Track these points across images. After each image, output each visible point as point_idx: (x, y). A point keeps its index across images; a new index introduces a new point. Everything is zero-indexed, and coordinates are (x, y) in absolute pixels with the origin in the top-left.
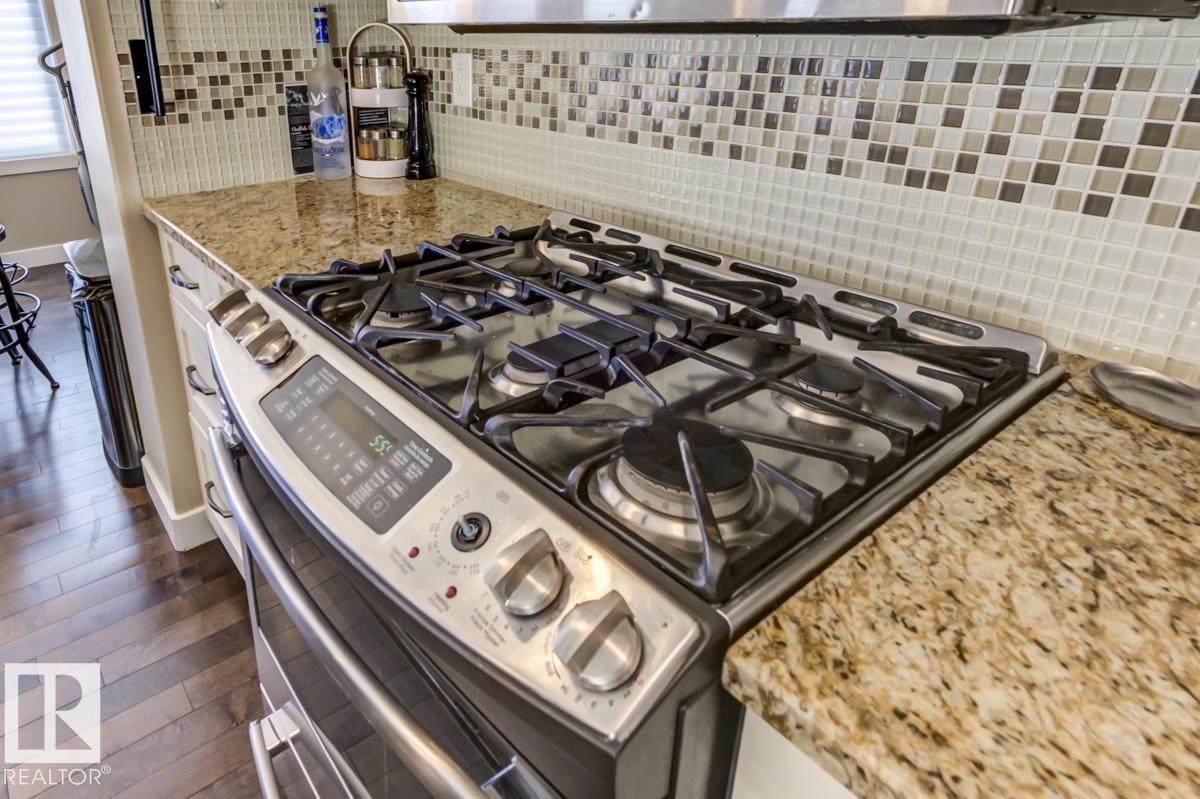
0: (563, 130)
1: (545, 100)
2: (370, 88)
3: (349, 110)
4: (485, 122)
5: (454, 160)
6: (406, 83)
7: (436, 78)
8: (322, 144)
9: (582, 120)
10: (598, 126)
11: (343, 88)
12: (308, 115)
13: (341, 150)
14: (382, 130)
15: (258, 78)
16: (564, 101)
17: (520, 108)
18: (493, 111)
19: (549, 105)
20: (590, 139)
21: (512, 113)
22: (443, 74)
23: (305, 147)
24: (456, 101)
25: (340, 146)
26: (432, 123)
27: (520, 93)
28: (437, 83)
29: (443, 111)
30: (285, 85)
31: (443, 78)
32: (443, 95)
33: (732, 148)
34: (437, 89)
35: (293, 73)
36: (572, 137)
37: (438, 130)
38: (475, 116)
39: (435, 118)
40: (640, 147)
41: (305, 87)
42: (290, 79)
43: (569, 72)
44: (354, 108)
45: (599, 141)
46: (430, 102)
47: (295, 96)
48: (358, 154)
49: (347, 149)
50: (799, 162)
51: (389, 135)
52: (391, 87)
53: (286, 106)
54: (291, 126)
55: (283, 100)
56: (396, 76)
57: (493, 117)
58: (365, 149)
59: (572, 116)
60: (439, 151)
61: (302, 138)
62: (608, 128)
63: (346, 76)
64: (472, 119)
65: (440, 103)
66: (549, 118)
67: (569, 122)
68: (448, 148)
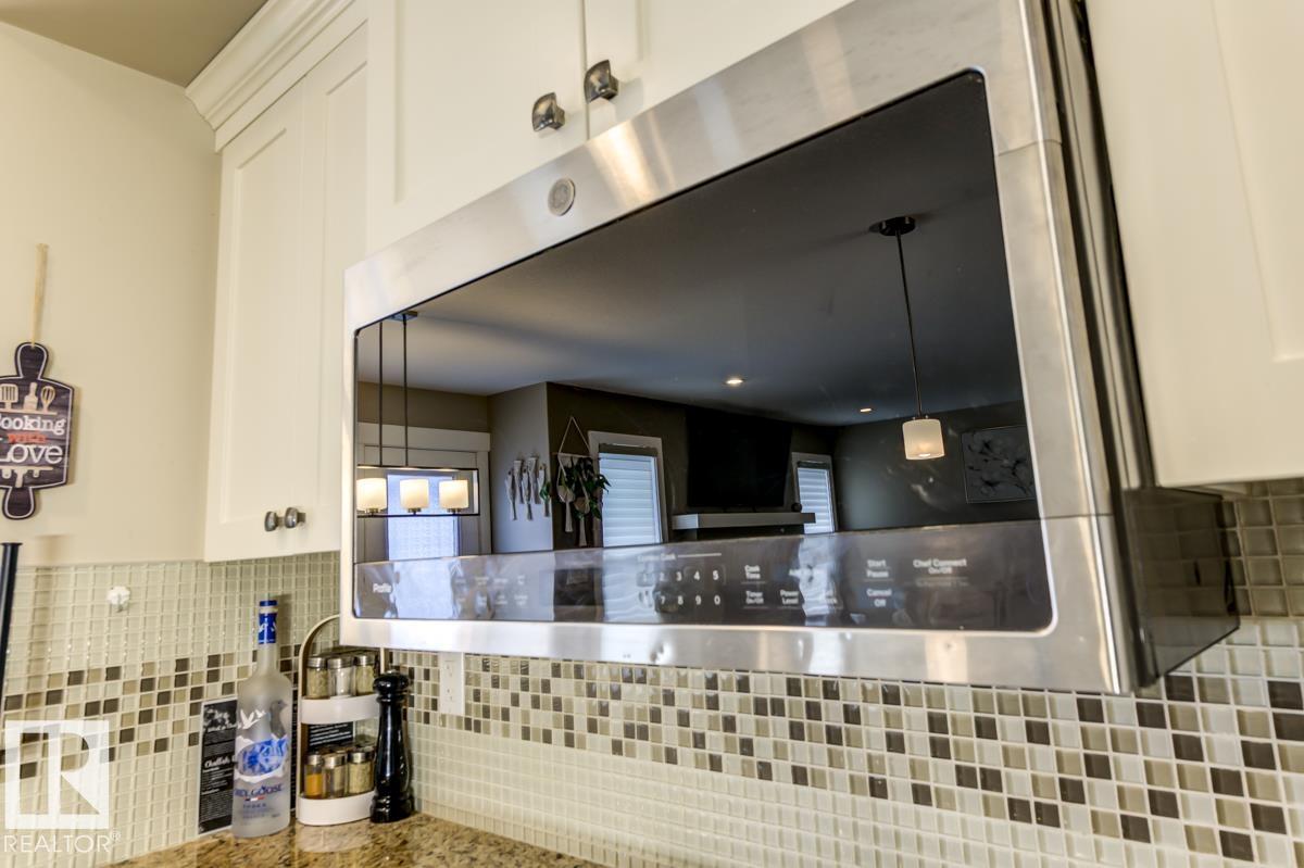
0: (582, 746)
1: (557, 705)
2: (327, 697)
3: (295, 728)
4: (481, 735)
5: (439, 788)
6: (377, 687)
7: (419, 678)
8: (249, 783)
9: (605, 732)
10: (625, 740)
11: (289, 701)
12: (233, 740)
13: (277, 789)
14: (341, 752)
15: (164, 698)
16: (581, 709)
17: (526, 716)
18: (492, 721)
19: (563, 713)
20: (617, 757)
21: (516, 723)
22: (427, 674)
23: (222, 788)
24: (443, 708)
25: (273, 785)
26: (411, 737)
27: (525, 698)
28: (420, 685)
29: (427, 721)
30: (205, 701)
31: (427, 677)
32: (427, 700)
33: (795, 770)
34: (420, 692)
35: (219, 685)
36: (593, 754)
37: (419, 746)
38: (468, 727)
39: (417, 731)
40: (681, 768)
41: (235, 702)
42: (214, 694)
43: (585, 672)
44: (303, 725)
45: (630, 760)
46: (409, 709)
47: (218, 716)
48: (302, 789)
49: (287, 786)
50: (878, 789)
51: (350, 759)
52: (358, 694)
53: (201, 731)
54: (204, 760)
55: (198, 724)
56: (366, 678)
57: (492, 730)
58: (314, 783)
59: (592, 727)
60: (420, 777)
61: (220, 776)
62: (637, 742)
63: (296, 682)
64: (464, 731)
65: (423, 710)
66: (564, 731)
67: (589, 736)
68: (431, 771)
